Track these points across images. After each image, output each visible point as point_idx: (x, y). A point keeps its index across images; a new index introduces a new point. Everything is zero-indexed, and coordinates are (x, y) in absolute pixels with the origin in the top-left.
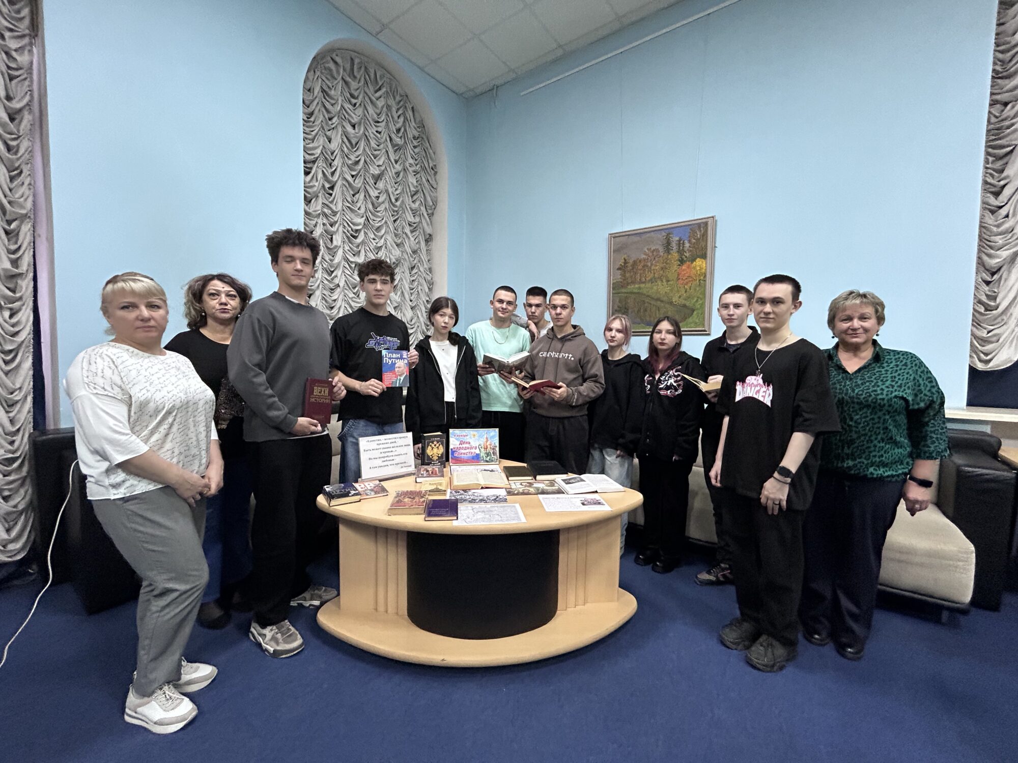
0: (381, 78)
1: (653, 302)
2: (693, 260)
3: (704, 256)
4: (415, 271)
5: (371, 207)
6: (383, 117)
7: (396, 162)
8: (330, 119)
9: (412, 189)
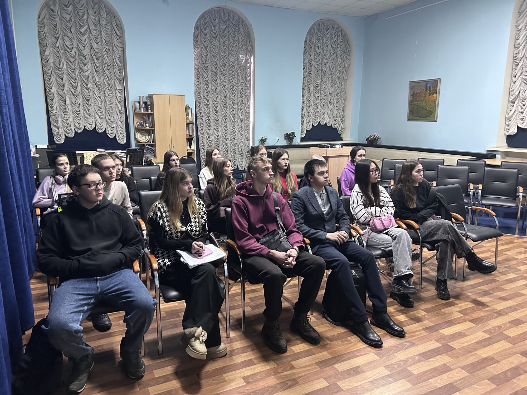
0: (329, 25)
1: (421, 109)
2: (433, 94)
3: (436, 93)
4: (339, 95)
5: (323, 74)
6: (329, 39)
7: (333, 54)
8: (311, 48)
9: (339, 63)
